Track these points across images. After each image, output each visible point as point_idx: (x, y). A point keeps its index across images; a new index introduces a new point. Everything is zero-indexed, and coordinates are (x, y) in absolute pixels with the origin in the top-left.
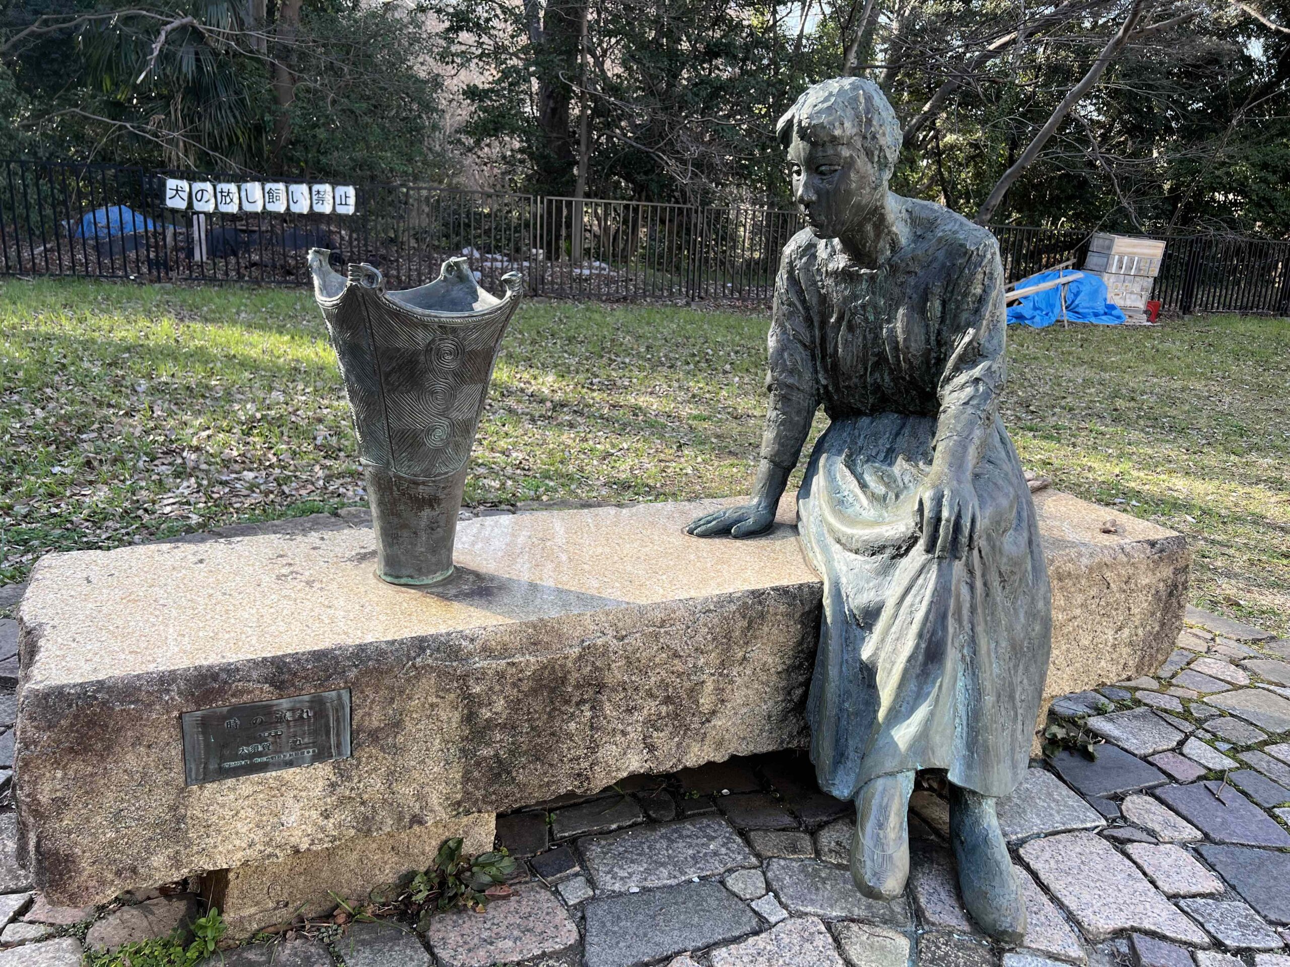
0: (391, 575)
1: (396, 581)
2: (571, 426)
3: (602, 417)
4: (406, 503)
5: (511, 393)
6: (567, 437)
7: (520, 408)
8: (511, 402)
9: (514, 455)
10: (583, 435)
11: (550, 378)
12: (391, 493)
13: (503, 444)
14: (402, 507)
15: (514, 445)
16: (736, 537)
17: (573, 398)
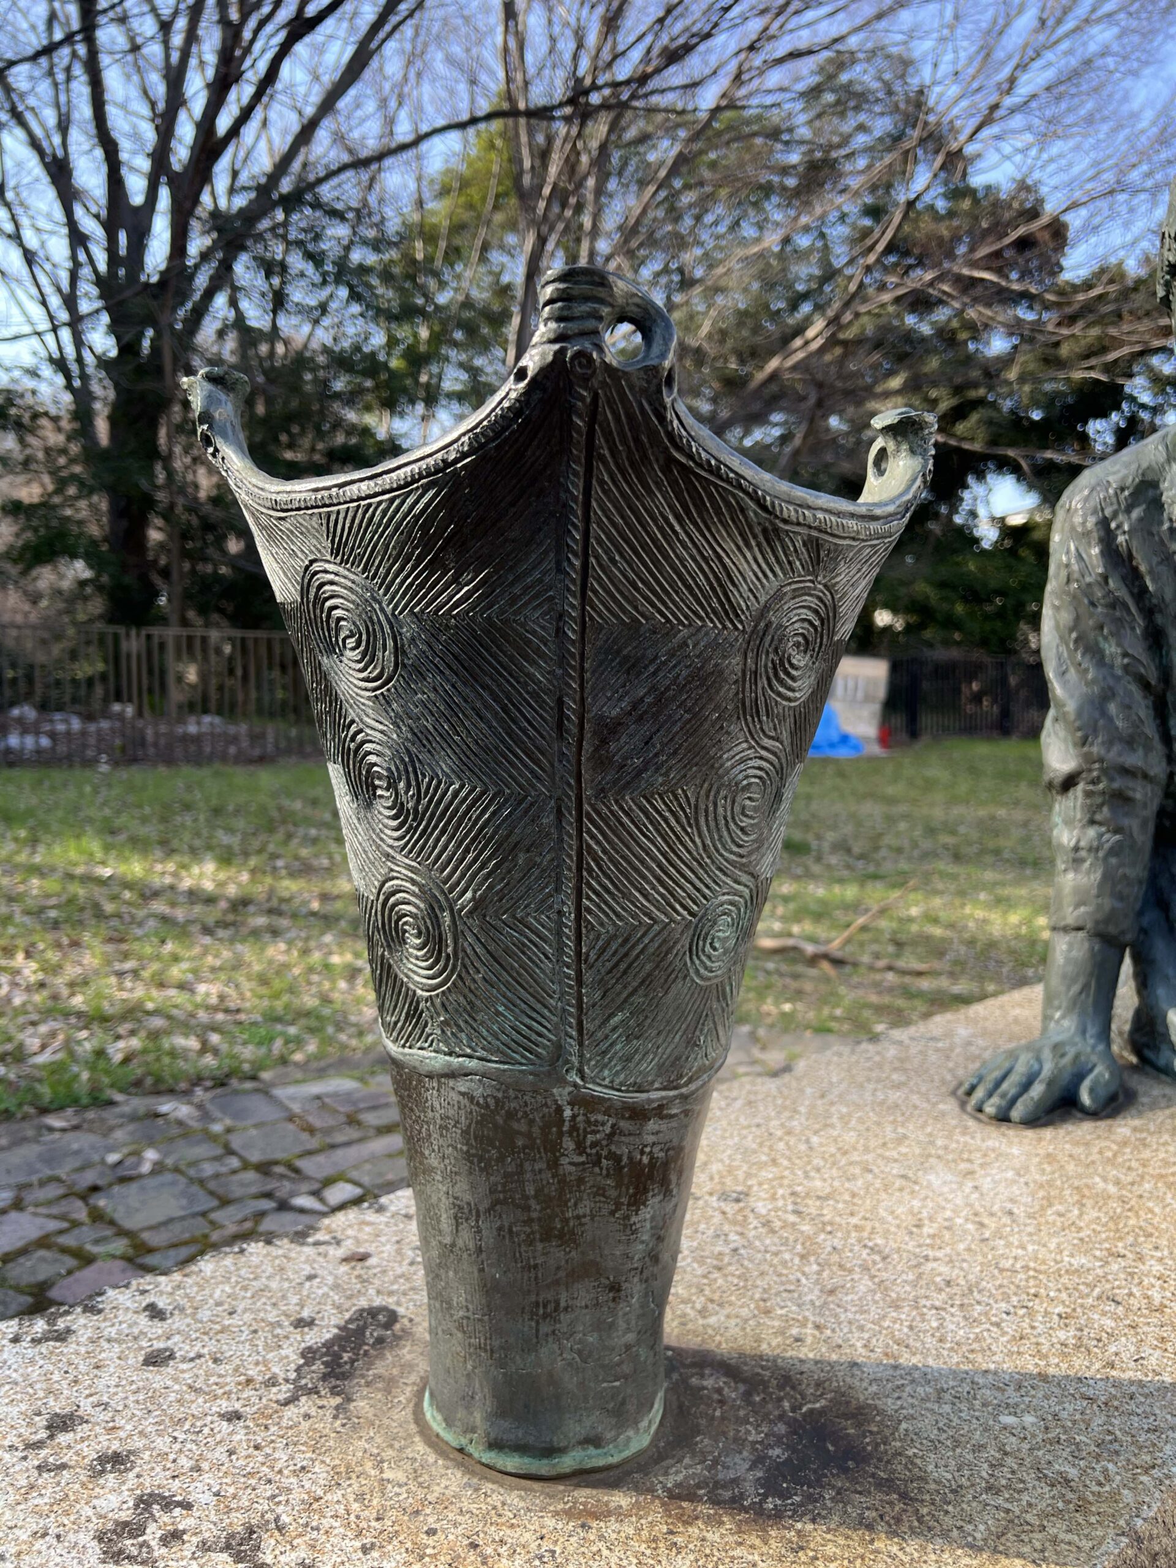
0: (521, 1448)
1: (542, 1467)
2: (275, 933)
3: (314, 914)
4: (600, 1191)
5: (156, 894)
6: (277, 951)
7: (180, 914)
8: (159, 906)
9: (202, 988)
10: (300, 944)
11: (210, 867)
12: (554, 1164)
13: (176, 972)
14: (586, 1206)
15: (195, 971)
16: (1094, 1115)
17: (259, 890)
